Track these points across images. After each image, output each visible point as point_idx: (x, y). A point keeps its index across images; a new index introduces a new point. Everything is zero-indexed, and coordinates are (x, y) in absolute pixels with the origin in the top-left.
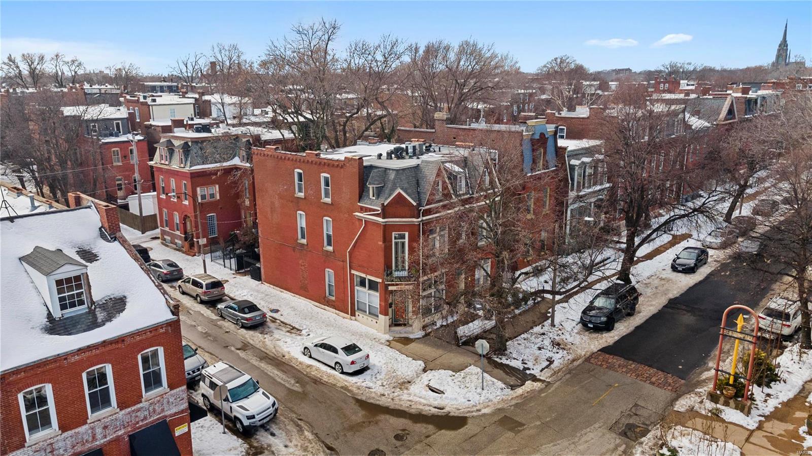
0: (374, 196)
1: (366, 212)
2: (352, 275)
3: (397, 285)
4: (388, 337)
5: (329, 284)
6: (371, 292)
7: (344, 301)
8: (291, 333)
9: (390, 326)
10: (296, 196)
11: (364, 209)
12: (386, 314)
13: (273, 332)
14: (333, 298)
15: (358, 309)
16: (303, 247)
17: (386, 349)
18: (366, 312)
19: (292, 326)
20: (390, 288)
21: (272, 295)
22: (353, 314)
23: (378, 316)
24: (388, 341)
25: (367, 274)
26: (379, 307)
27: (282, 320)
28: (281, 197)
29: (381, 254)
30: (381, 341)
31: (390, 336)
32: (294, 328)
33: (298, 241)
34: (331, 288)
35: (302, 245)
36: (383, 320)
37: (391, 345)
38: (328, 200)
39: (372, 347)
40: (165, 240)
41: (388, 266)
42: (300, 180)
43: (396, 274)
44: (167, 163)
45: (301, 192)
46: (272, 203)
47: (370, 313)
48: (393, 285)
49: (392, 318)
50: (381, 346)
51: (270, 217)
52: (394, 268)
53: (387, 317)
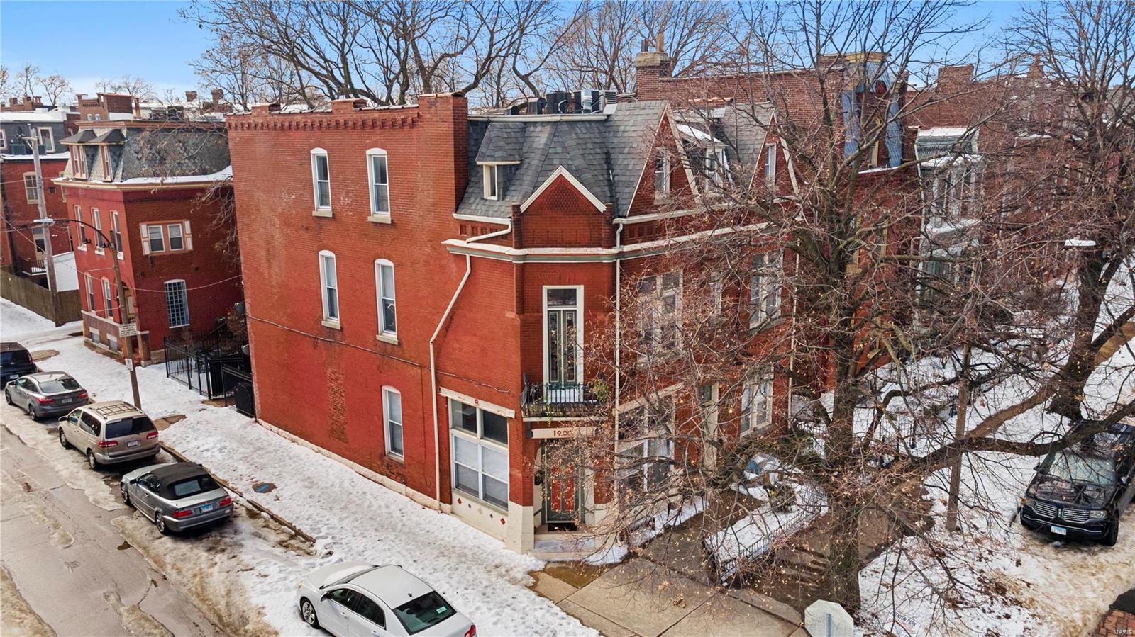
0: (493, 194)
1: (473, 235)
2: (442, 402)
3: (555, 424)
4: (532, 562)
5: (391, 424)
6: (490, 444)
7: (426, 466)
8: (286, 547)
9: (537, 531)
10: (315, 214)
11: (469, 229)
12: (527, 501)
13: (242, 546)
14: (400, 458)
15: (458, 485)
16: (334, 337)
17: (526, 597)
18: (477, 493)
19: (293, 528)
20: (538, 434)
21: (271, 448)
22: (446, 498)
23: (506, 505)
24: (531, 573)
25: (478, 397)
26: (508, 482)
27: (275, 512)
28: (286, 221)
29: (514, 344)
30: (512, 573)
31: (538, 558)
32: (298, 533)
33: (323, 323)
34: (396, 432)
35: (332, 331)
36: (521, 516)
37: (540, 588)
38: (385, 217)
39: (489, 591)
40: (90, 335)
41: (531, 376)
42: (324, 175)
43: (552, 396)
44: (84, 177)
45: (327, 204)
46: (270, 237)
47: (486, 497)
48: (544, 425)
49: (542, 510)
50: (513, 590)
51: (266, 271)
52: (546, 380)
53: (531, 509)
